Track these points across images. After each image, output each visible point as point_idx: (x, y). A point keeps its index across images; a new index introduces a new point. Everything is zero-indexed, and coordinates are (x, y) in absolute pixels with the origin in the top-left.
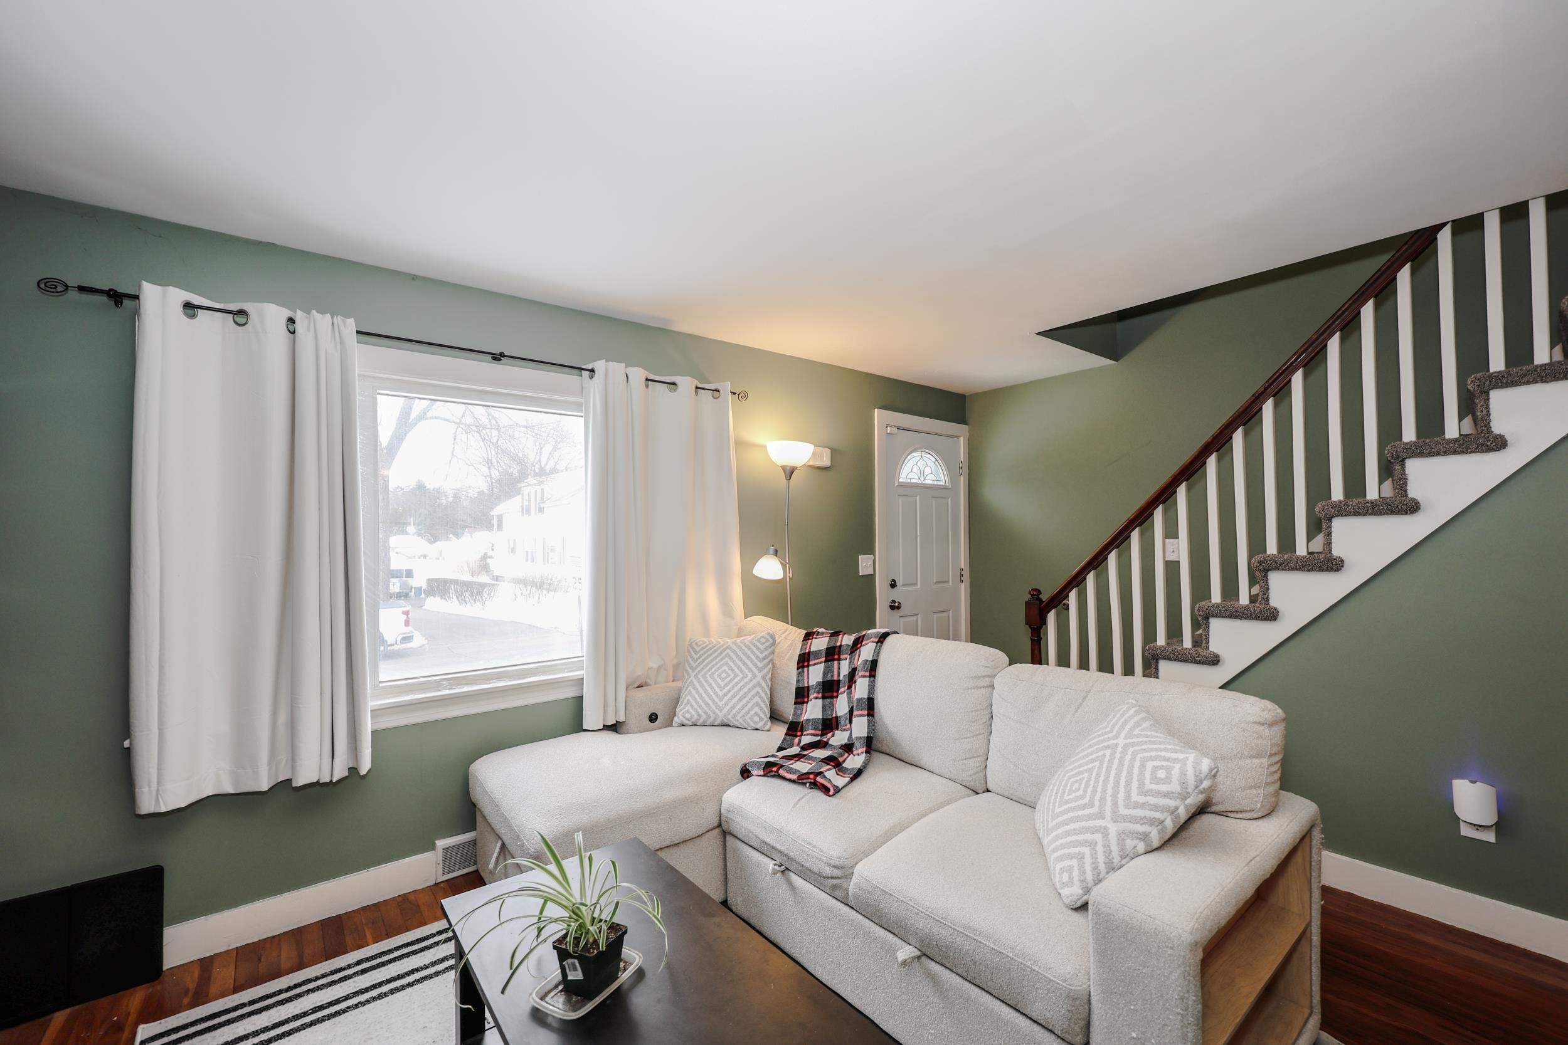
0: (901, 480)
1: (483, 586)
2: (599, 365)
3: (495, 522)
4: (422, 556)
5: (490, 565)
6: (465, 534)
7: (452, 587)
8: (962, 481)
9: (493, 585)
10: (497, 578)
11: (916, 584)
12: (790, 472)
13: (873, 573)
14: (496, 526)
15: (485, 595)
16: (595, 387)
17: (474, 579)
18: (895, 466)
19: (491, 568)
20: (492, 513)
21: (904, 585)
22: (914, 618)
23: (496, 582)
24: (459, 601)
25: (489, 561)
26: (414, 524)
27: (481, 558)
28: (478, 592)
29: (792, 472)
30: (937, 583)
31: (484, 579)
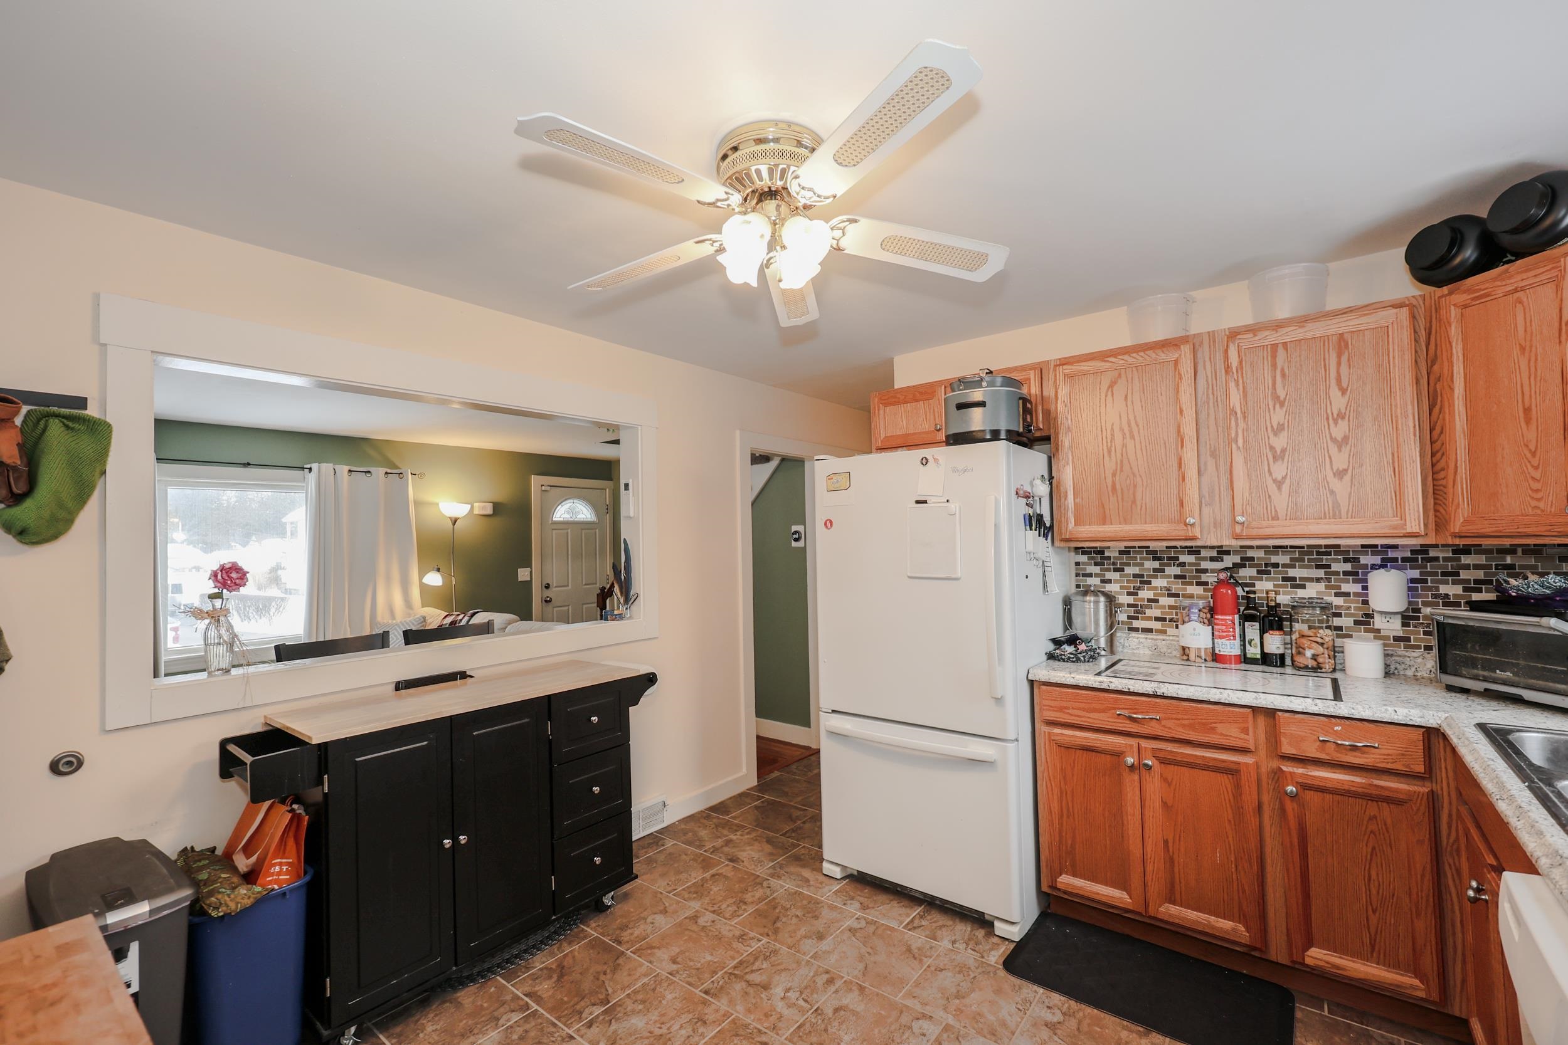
0: (554, 519)
1: (270, 600)
2: (315, 466)
3: (289, 528)
4: (194, 568)
5: (282, 577)
6: (251, 543)
7: (233, 603)
8: (608, 518)
9: (283, 599)
10: (286, 591)
11: (568, 586)
12: (455, 521)
13: (529, 579)
14: (289, 534)
15: (273, 610)
16: (312, 478)
17: (262, 593)
18: (547, 510)
19: (283, 581)
20: (284, 520)
21: (556, 587)
22: (567, 608)
23: (286, 596)
24: (241, 617)
25: (280, 572)
26: (183, 530)
27: (270, 570)
28: (265, 606)
29: (456, 521)
30: (586, 584)
31: (274, 592)
